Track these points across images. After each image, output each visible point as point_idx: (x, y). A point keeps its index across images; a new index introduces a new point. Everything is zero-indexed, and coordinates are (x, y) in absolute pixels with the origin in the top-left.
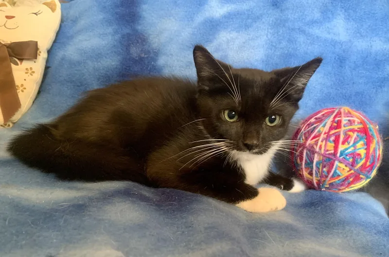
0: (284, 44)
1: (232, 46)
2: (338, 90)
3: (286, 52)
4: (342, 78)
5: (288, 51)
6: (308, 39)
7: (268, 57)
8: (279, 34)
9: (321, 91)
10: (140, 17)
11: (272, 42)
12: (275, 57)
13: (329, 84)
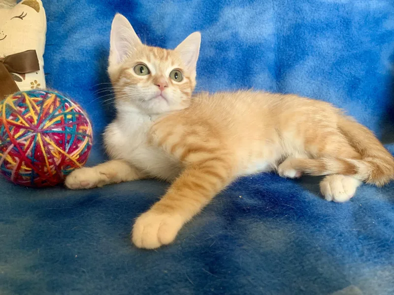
0: (291, 14)
1: (240, 22)
2: (350, 51)
3: (295, 22)
4: (351, 40)
5: (296, 21)
6: (313, 7)
7: (278, 30)
8: (285, 5)
9: (334, 55)
10: (137, 4)
11: (279, 14)
12: (285, 29)
13: (340, 47)
